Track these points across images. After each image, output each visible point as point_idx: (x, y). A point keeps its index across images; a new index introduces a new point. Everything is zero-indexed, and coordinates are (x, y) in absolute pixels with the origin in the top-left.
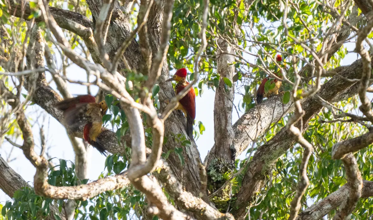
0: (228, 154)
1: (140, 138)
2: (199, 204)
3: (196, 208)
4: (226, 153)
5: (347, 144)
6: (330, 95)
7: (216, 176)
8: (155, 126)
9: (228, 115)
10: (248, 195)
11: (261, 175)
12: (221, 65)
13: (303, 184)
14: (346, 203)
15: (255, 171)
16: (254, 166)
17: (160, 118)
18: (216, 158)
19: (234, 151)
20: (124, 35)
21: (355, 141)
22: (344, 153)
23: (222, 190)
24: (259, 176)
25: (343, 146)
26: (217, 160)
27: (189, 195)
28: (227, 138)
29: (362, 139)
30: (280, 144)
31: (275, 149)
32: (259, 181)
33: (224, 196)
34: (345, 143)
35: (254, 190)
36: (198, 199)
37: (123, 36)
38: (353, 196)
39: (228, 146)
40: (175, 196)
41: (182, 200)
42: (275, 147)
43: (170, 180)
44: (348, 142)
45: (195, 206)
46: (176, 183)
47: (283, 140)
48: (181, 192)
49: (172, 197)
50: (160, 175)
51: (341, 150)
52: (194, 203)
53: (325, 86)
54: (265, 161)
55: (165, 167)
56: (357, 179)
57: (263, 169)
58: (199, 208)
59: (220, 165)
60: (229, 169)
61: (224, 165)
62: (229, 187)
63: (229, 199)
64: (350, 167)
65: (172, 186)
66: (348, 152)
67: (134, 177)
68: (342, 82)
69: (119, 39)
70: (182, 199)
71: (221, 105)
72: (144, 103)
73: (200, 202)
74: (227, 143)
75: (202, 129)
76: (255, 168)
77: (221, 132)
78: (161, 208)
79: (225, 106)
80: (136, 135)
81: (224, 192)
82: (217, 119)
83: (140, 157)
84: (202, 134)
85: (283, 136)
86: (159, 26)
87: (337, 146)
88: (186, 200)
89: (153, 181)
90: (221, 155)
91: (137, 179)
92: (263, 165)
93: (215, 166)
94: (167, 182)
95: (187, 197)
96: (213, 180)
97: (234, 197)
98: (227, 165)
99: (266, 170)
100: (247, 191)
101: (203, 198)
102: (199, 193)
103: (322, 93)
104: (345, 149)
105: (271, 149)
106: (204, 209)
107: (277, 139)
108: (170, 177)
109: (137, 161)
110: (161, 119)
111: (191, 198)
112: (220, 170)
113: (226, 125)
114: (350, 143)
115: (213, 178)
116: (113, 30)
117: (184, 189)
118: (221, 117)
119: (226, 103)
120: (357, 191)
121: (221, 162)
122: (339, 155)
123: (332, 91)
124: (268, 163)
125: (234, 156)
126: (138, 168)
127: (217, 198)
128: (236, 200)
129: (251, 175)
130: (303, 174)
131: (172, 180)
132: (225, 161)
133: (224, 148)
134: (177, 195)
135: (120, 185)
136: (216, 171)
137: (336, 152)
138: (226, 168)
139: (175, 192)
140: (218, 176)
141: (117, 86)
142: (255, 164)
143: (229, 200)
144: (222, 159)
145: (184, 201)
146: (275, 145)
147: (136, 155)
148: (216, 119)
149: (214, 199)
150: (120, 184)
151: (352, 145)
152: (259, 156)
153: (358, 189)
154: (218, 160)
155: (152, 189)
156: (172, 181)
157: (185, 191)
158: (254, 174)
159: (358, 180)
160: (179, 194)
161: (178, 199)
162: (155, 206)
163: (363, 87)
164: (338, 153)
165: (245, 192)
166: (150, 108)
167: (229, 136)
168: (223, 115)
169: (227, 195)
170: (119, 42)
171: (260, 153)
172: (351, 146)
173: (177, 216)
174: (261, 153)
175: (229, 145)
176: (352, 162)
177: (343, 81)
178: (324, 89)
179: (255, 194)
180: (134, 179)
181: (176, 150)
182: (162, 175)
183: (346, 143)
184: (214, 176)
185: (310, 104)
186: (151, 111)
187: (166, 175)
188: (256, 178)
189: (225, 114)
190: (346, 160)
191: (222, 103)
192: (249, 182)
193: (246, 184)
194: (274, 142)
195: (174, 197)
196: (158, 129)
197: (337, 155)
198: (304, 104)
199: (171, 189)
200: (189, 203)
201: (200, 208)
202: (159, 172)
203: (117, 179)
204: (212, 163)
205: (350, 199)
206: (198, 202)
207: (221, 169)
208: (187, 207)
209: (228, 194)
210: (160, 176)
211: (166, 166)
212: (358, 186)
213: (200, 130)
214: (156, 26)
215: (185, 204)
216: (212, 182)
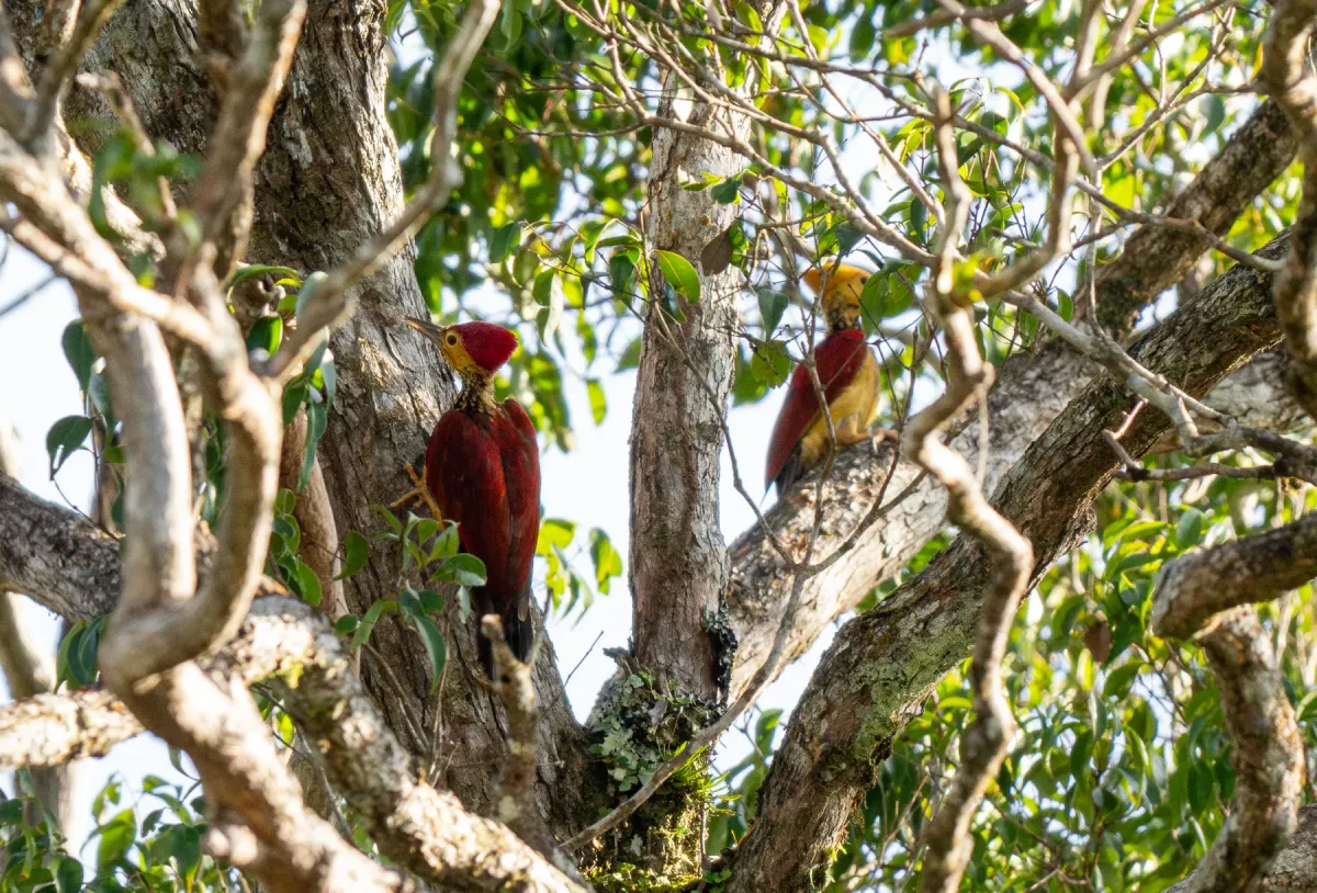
0: (693, 656)
1: (165, 476)
2: (494, 853)
3: (477, 873)
4: (686, 650)
5: (1226, 560)
6: (1198, 366)
7: (634, 765)
8: (233, 412)
9: (700, 463)
10: (786, 857)
11: (853, 763)
12: (670, 216)
13: (984, 736)
14: (1220, 863)
15: (822, 741)
16: (821, 717)
17: (262, 371)
18: (635, 671)
19: (727, 642)
20: (190, 51)
21: (1265, 546)
22: (1213, 608)
23: (661, 835)
24: (844, 766)
25: (1205, 571)
26: (638, 683)
27: (444, 806)
28: (690, 576)
29: (1299, 540)
30: (954, 609)
31: (925, 634)
32: (844, 792)
33: (672, 861)
34: (1217, 556)
35: (816, 834)
36: (492, 825)
37: (185, 59)
38: (1255, 828)
39: (697, 617)
40: (375, 808)
41: (409, 830)
42: (926, 622)
43: (348, 727)
44: (1232, 554)
45: (473, 860)
46: (381, 743)
47: (963, 589)
48: (406, 786)
49: (359, 811)
50: (301, 697)
51: (1198, 590)
52: (469, 848)
53: (1176, 324)
54: (876, 692)
55: (322, 660)
56: (1275, 741)
57: (864, 733)
58: (492, 871)
59: (651, 706)
60: (695, 728)
61: (670, 711)
62: (696, 820)
63: (694, 877)
64: (1245, 681)
65: (358, 758)
66: (1229, 604)
67: (135, 669)
68: (1259, 305)
69: (166, 70)
70: (408, 822)
71: (669, 413)
72: (181, 289)
73: (501, 842)
74: (689, 603)
75: (606, 566)
76: (824, 725)
77: (664, 547)
78: (267, 834)
79: (686, 420)
80: (146, 461)
81: (671, 843)
82: (646, 479)
83: (165, 569)
84: (607, 593)
85: (966, 570)
86: (364, 13)
87: (1179, 571)
88: (427, 829)
89: (228, 693)
90: (661, 659)
91: (152, 681)
92: (864, 712)
93: (630, 716)
94: (335, 736)
95: (432, 813)
96: (617, 783)
97: (717, 868)
98: (690, 709)
99: (878, 738)
100: (782, 840)
101: (516, 827)
102: (500, 799)
103: (1159, 359)
104: (1215, 587)
105: (904, 634)
106: (517, 877)
107: (936, 583)
108: (348, 713)
109: (148, 593)
110: (268, 379)
111: (455, 819)
112: (652, 731)
113: (687, 514)
114: (1242, 556)
115: (619, 774)
116: (136, 28)
117: (417, 776)
118: (665, 472)
119: (689, 401)
120: (1275, 804)
121: (659, 692)
122: (1182, 614)
123: (1210, 349)
124: (886, 703)
125: (725, 665)
126: (152, 625)
127: (635, 874)
128: (728, 881)
129: (804, 758)
130: (984, 685)
131: (361, 726)
132: (681, 687)
133: (674, 623)
134: (386, 802)
135: (95, 739)
136: (633, 738)
137: (1171, 603)
138: (683, 723)
139: (373, 789)
140: (641, 763)
141: (58, 215)
142: (823, 704)
143: (694, 885)
144: (663, 677)
145: (418, 836)
146: (924, 613)
147: (146, 561)
148: (639, 483)
149: (618, 876)
150: (93, 732)
151: (1250, 566)
152: (847, 664)
153: (1279, 791)
154: (646, 686)
155: (224, 736)
156: (357, 729)
157: (422, 781)
158: (817, 757)
159: (1281, 748)
160: (395, 796)
161: (390, 821)
162: (240, 824)
163: (1299, 271)
164: (1181, 606)
165: (772, 844)
166: (207, 317)
167: (702, 567)
168: (673, 461)
169: (685, 858)
170: (166, 88)
171: (848, 651)
172: (1246, 572)
173: (352, 875)
174: (856, 651)
175: (703, 611)
176: (1255, 658)
177: (1265, 302)
178: (1171, 340)
179: (823, 856)
180: (132, 681)
181: (409, 600)
182: (307, 701)
183: (1221, 559)
184: (623, 764)
185: (1103, 412)
186: (216, 328)
187: (330, 699)
188: (829, 777)
189: (687, 457)
190: (1223, 645)
191: (673, 401)
192: (793, 792)
193: (780, 803)
194: (922, 601)
195: (369, 811)
196: (249, 425)
197: (1178, 615)
198: (1074, 412)
199: (353, 772)
200: (441, 844)
201: (500, 874)
202: (293, 683)
203: (80, 711)
204: (615, 699)
205: (1239, 840)
206: (491, 844)
207: (659, 730)
208: (434, 862)
209: (692, 855)
210: (297, 704)
211: (331, 655)
212: (1280, 779)
213: (597, 570)
214: (352, 11)
215: (425, 849)
216: (611, 790)
